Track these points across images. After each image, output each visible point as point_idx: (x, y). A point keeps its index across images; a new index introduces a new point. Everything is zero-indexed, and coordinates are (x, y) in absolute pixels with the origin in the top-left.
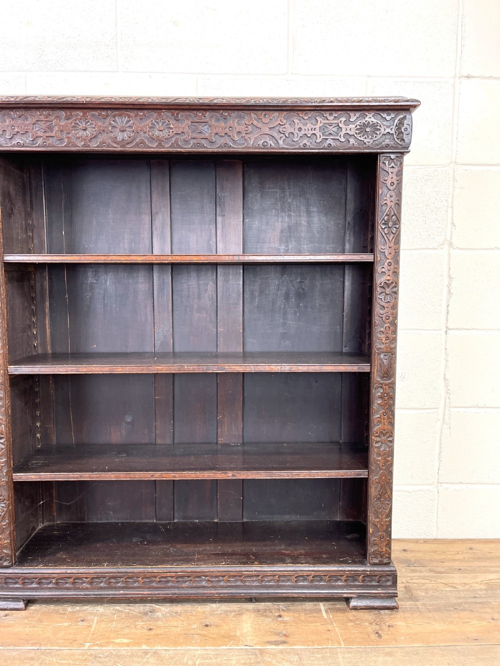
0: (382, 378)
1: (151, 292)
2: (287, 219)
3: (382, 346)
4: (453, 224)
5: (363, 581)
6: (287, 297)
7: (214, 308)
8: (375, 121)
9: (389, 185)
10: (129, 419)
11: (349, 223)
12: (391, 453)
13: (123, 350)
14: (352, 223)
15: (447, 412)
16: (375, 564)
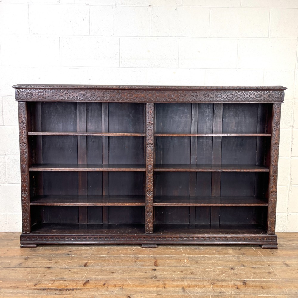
0: (274, 173)
1: (190, 144)
2: (237, 119)
3: (274, 163)
4: (294, 119)
5: (266, 240)
6: (237, 146)
7: (211, 149)
8: (273, 94)
9: (277, 113)
10: (181, 187)
11: (259, 121)
12: (276, 198)
13: (180, 163)
14: (260, 121)
15: (291, 186)
16: (270, 234)
